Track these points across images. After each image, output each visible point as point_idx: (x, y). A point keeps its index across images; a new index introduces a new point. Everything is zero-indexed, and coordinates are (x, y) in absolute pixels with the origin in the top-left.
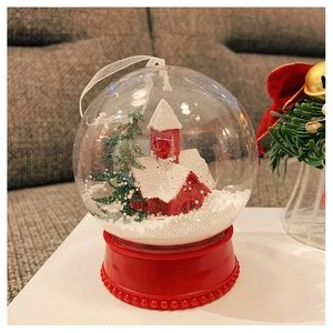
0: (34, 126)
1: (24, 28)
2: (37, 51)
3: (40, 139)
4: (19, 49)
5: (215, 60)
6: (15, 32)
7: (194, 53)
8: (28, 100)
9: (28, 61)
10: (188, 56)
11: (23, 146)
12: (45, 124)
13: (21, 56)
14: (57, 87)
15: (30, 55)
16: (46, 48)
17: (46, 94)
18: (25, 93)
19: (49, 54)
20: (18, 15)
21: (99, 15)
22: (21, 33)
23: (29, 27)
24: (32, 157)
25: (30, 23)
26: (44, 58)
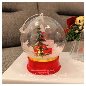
0: (8, 32)
2: (9, 13)
3: (10, 36)
8: (7, 26)
9: (7, 16)
11: (5, 37)
12: (11, 32)
13: (5, 15)
14: (14, 23)
15: (7, 14)
16: (11, 13)
17: (11, 24)
18: (6, 24)
19: (12, 14)
20: (5, 4)
21: (25, 5)
22: (5, 9)
23: (7, 7)
24: (8, 40)
25: (8, 6)
26: (11, 15)
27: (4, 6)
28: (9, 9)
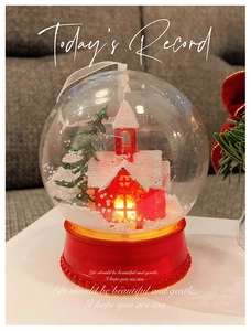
0: (25, 132)
1: (22, 41)
2: (32, 62)
3: (30, 144)
4: (16, 60)
5: (209, 72)
6: (13, 45)
7: (187, 64)
8: (21, 107)
9: (23, 71)
10: (179, 68)
11: (13, 150)
12: (35, 130)
13: (18, 66)
14: (48, 96)
15: (26, 66)
16: (41, 59)
17: (38, 103)
18: (18, 100)
19: (43, 65)
20: (17, 29)
21: (92, 27)
22: (18, 46)
23: (26, 39)
24: (21, 161)
25: (28, 36)
26: (39, 69)
27: (14, 35)
28: (31, 45)
